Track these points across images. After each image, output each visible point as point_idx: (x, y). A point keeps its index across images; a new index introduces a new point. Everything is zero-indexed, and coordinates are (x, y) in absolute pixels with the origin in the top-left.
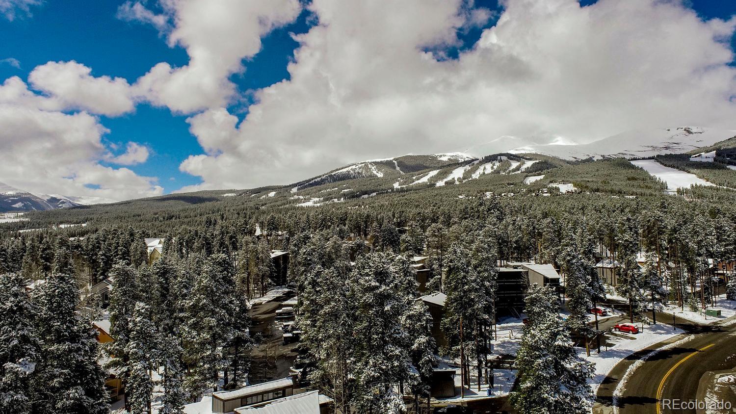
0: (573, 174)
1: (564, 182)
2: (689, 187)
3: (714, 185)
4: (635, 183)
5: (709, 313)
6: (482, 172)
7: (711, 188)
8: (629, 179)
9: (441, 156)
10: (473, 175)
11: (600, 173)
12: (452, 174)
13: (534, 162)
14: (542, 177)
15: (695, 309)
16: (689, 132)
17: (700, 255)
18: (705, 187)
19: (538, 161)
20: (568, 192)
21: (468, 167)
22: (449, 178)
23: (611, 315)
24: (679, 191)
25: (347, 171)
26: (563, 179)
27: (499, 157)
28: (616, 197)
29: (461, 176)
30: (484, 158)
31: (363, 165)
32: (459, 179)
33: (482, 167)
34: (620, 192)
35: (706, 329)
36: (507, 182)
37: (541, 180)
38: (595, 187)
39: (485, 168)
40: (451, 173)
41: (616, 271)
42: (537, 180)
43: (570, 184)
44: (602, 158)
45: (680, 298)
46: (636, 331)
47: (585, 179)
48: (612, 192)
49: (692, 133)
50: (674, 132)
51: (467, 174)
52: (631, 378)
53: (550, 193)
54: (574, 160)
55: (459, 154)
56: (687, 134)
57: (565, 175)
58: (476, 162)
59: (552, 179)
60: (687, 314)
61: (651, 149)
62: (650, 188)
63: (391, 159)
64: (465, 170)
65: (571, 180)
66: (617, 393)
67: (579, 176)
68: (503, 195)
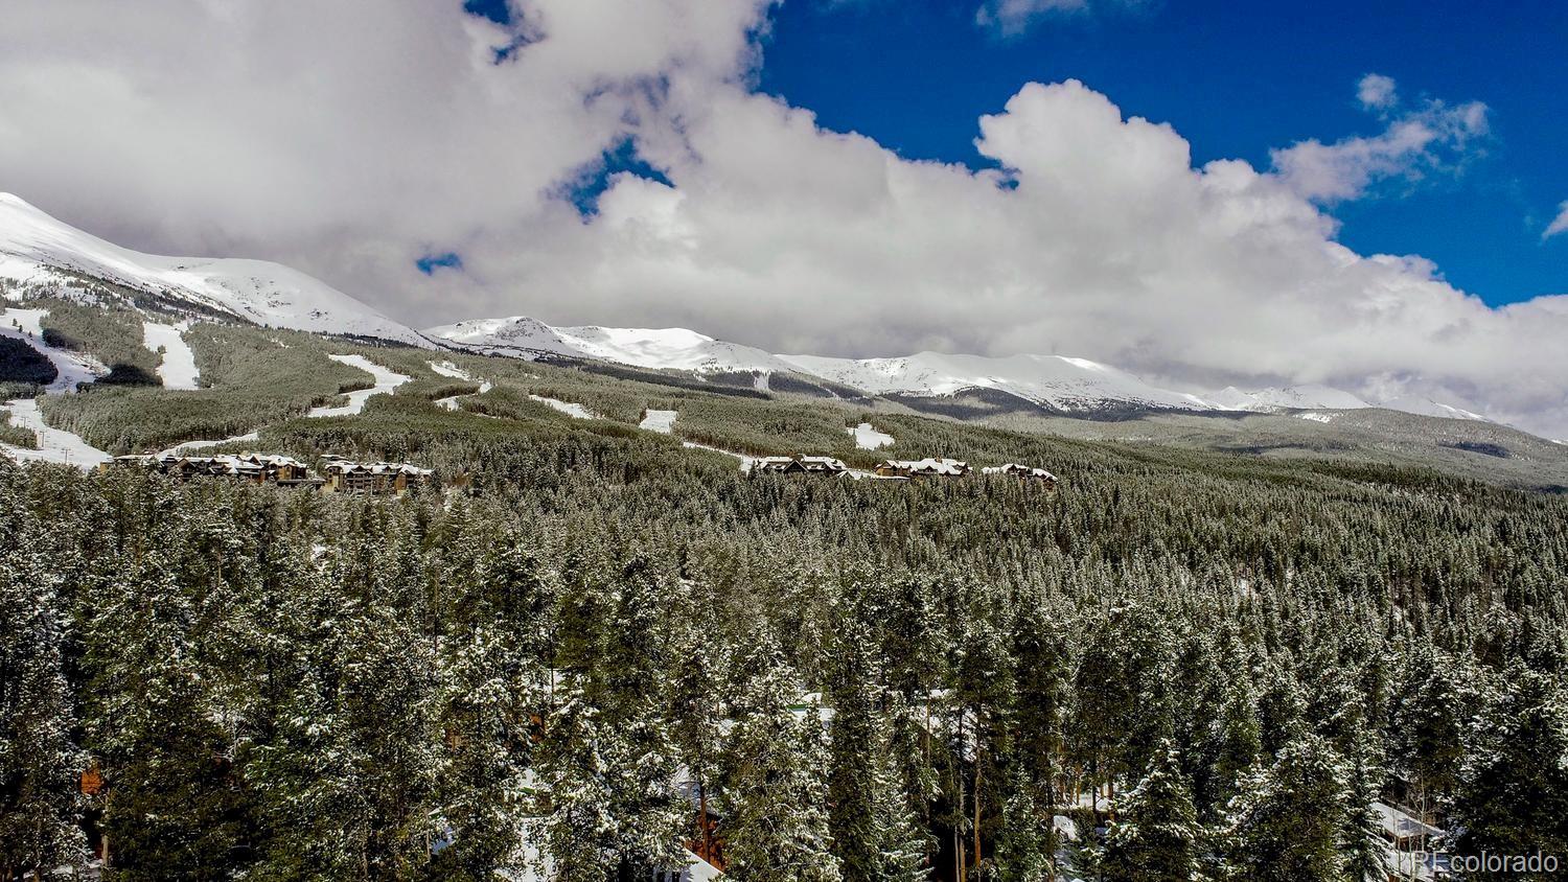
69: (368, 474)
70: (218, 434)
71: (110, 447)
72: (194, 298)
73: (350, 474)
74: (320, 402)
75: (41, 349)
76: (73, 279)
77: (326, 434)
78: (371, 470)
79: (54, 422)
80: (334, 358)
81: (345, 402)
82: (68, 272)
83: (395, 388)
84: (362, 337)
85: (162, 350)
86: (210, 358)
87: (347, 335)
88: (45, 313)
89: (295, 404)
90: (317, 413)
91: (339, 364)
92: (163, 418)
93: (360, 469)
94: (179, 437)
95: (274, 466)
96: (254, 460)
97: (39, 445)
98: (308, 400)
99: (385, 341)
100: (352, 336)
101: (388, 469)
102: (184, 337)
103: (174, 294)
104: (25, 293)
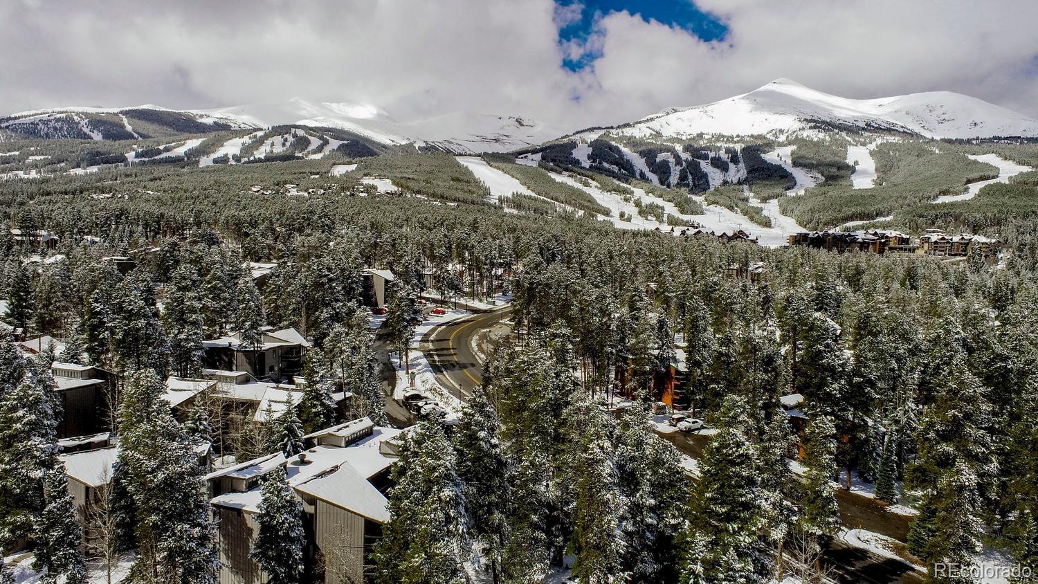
0: (391, 167)
1: (381, 177)
2: (510, 196)
3: (533, 195)
4: (459, 185)
5: (489, 303)
6: (268, 149)
7: (530, 198)
8: (453, 180)
9: (201, 116)
10: (255, 153)
11: (422, 168)
12: (223, 148)
13: (341, 142)
14: (353, 167)
15: (481, 301)
16: (521, 124)
17: (486, 264)
18: (525, 196)
19: (346, 142)
20: (387, 193)
21: (247, 140)
22: (220, 153)
23: (430, 306)
24: (500, 199)
25: (32, 123)
26: (380, 172)
27: (293, 130)
28: (438, 203)
29: (238, 153)
30: (270, 128)
31: (64, 115)
32: (234, 157)
33: (269, 141)
34: (442, 197)
35: (485, 311)
36: (309, 170)
37: (353, 171)
38: (416, 188)
39: (273, 144)
40: (222, 146)
41: (434, 277)
42: (347, 172)
43: (388, 180)
44: (424, 145)
45: (473, 295)
46: (443, 313)
47: (405, 175)
48: (434, 195)
49: (522, 125)
50: (505, 122)
51: (247, 150)
52: (439, 333)
53: (367, 193)
54: (392, 143)
55: (232, 117)
56: (518, 126)
57: (382, 167)
58: (259, 134)
59: (366, 172)
60: (476, 304)
61: (480, 139)
62: (473, 192)
63: (116, 110)
64: (243, 144)
65: (389, 175)
66: (431, 338)
67: (399, 170)
68: (310, 191)
69: (948, 242)
70: (869, 216)
71: (808, 226)
72: (886, 125)
73: (936, 242)
74: (945, 193)
75: (790, 169)
76: (813, 124)
77: (937, 215)
78: (951, 239)
79: (784, 212)
80: (971, 157)
81: (966, 190)
82: (811, 121)
83: (1010, 178)
84: (1007, 138)
85: (856, 163)
86: (886, 166)
87: (995, 138)
88: (794, 147)
89: (926, 194)
90: (942, 199)
91: (975, 162)
92: (838, 208)
93: (943, 239)
94: (846, 219)
95: (887, 237)
96: (876, 234)
97: (773, 225)
98: (937, 190)
99: (1027, 139)
100: (999, 138)
101: (963, 238)
102: (872, 154)
103: (873, 124)
104: (788, 137)
